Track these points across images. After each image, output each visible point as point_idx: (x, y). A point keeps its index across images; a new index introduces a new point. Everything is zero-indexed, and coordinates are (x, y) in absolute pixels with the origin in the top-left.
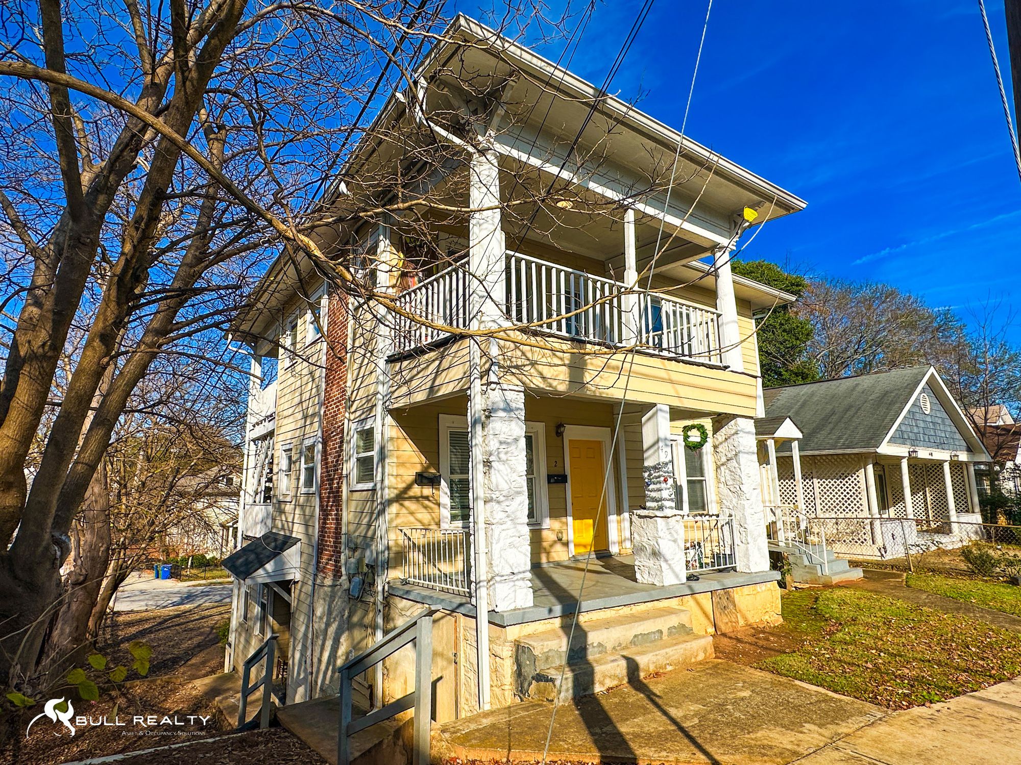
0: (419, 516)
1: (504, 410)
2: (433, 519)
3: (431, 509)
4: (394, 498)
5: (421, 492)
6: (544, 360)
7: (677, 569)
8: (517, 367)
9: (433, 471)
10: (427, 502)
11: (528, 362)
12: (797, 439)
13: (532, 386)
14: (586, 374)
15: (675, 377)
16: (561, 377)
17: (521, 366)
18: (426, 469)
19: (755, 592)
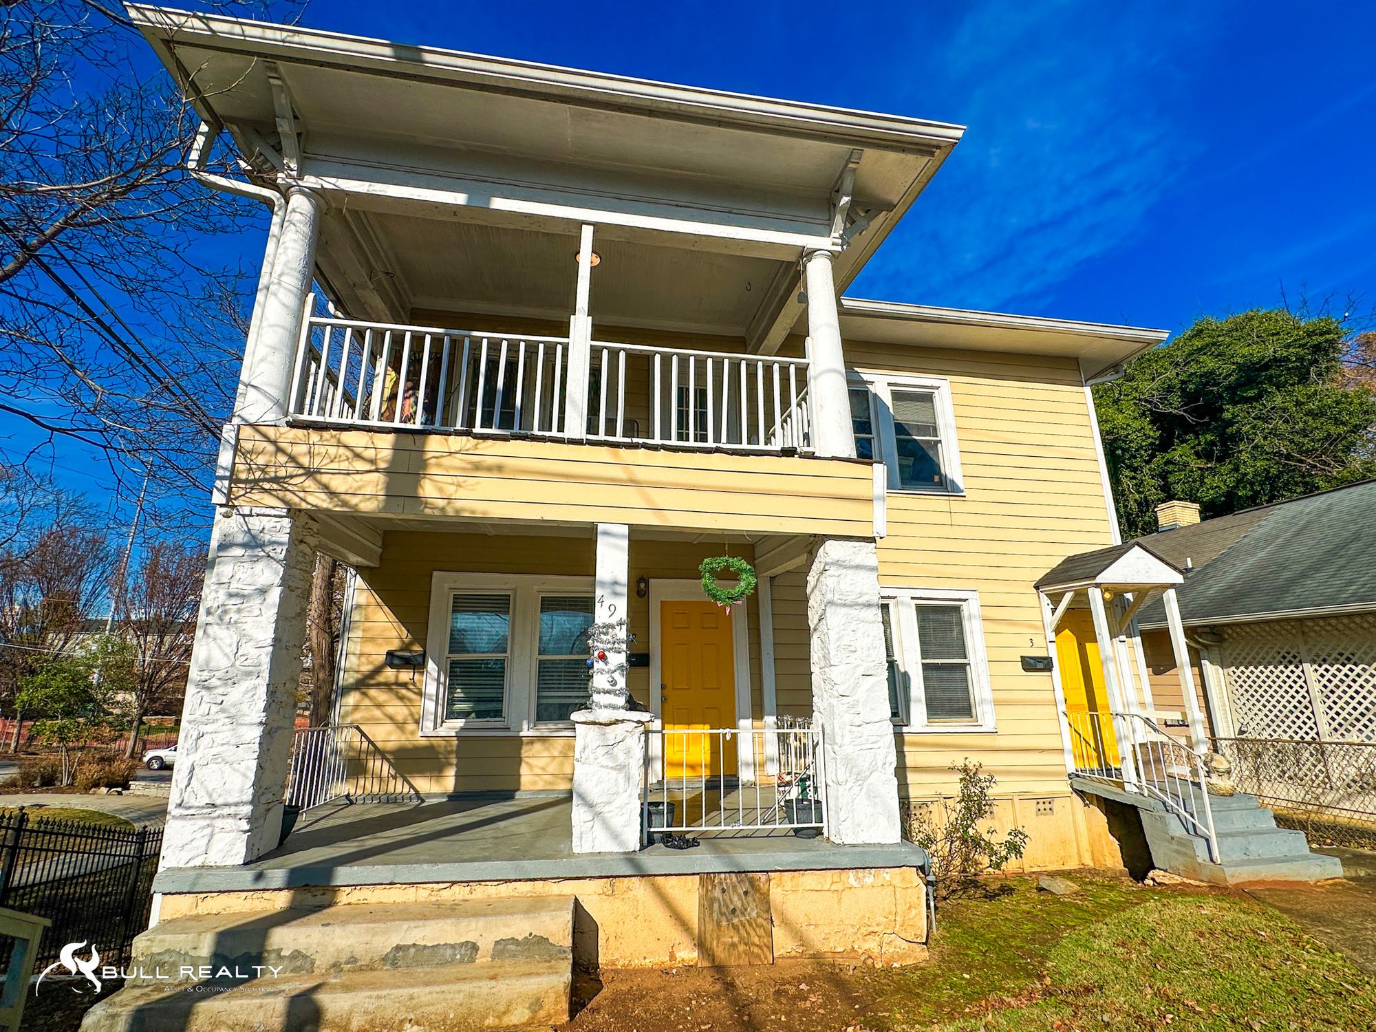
0: (390, 710)
1: (245, 546)
2: (412, 715)
3: (410, 700)
4: (352, 684)
5: (397, 677)
6: (334, 466)
7: (617, 822)
8: (276, 480)
9: (417, 648)
10: (404, 692)
11: (301, 471)
12: (1173, 586)
13: (304, 506)
15: (642, 474)
16: (369, 490)
17: (286, 477)
18: (406, 647)
19: (839, 887)
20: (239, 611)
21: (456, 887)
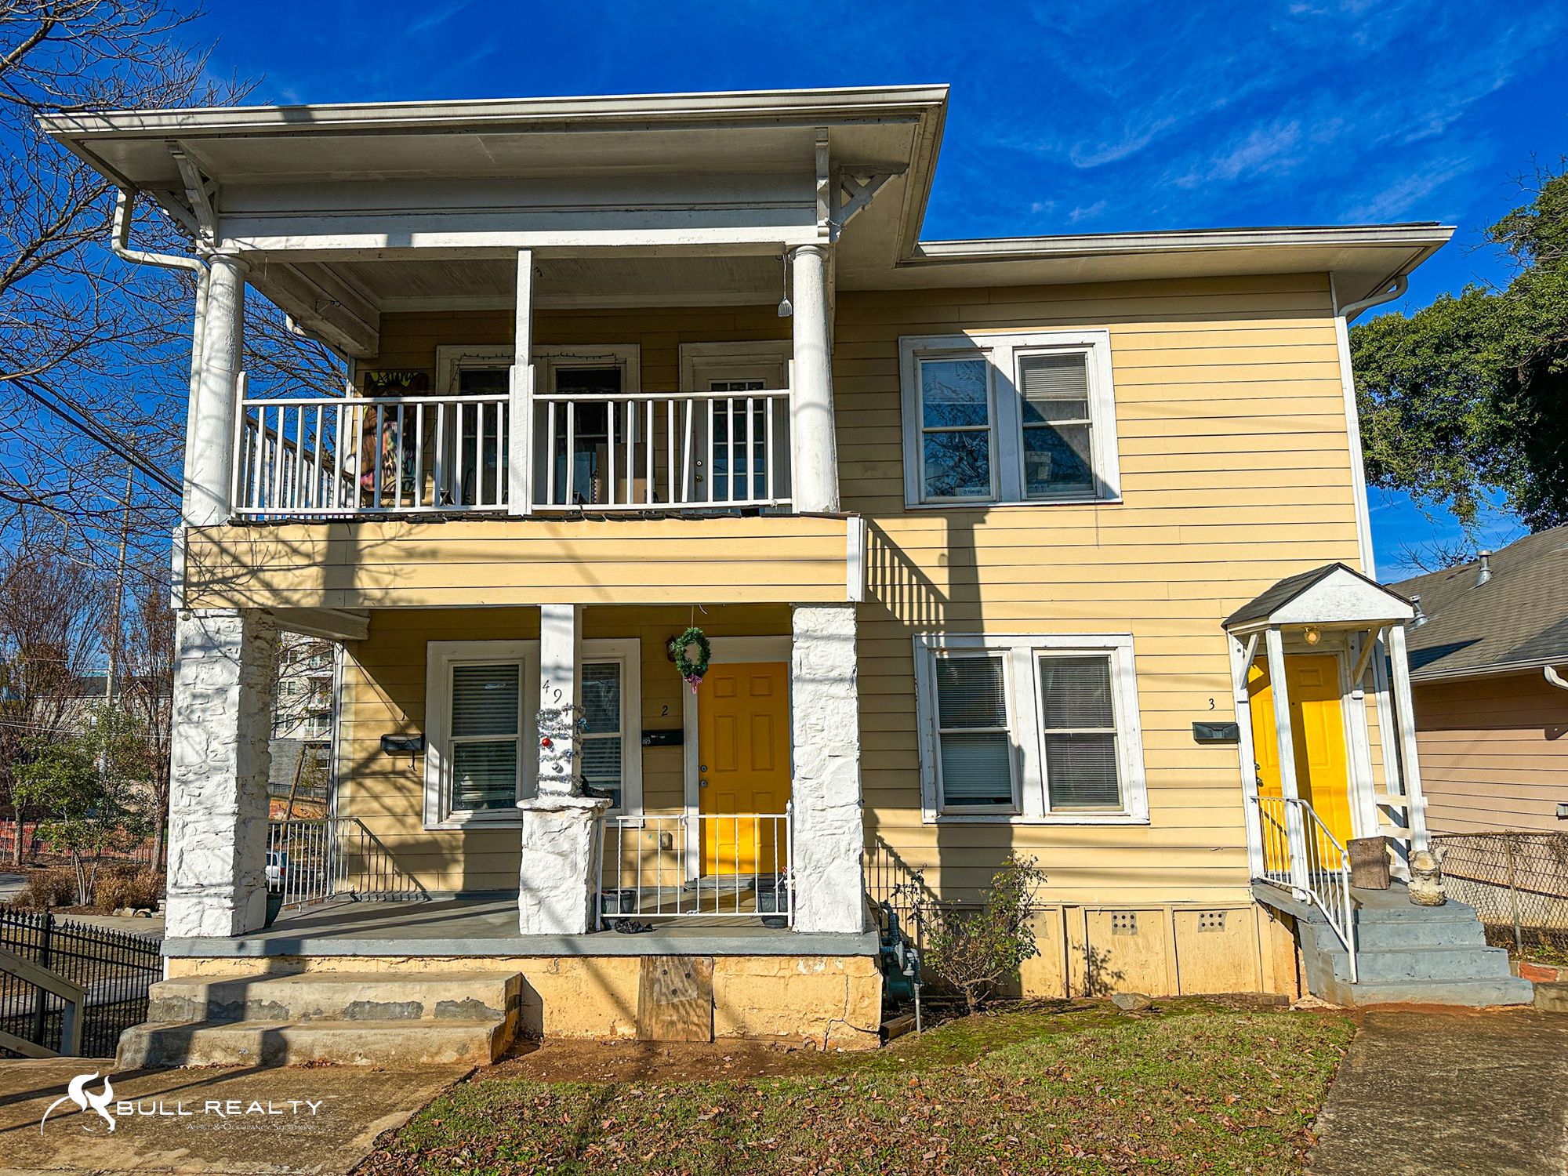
0: (388, 801)
1: (201, 648)
2: (412, 806)
3: (409, 790)
4: (347, 774)
5: (394, 764)
6: (275, 562)
8: (224, 581)
9: (414, 731)
10: (402, 781)
11: (245, 571)
14: (363, 574)
15: (579, 549)
16: (308, 585)
17: (232, 578)
18: (401, 731)
19: (787, 973)
20: (204, 711)
21: (412, 962)
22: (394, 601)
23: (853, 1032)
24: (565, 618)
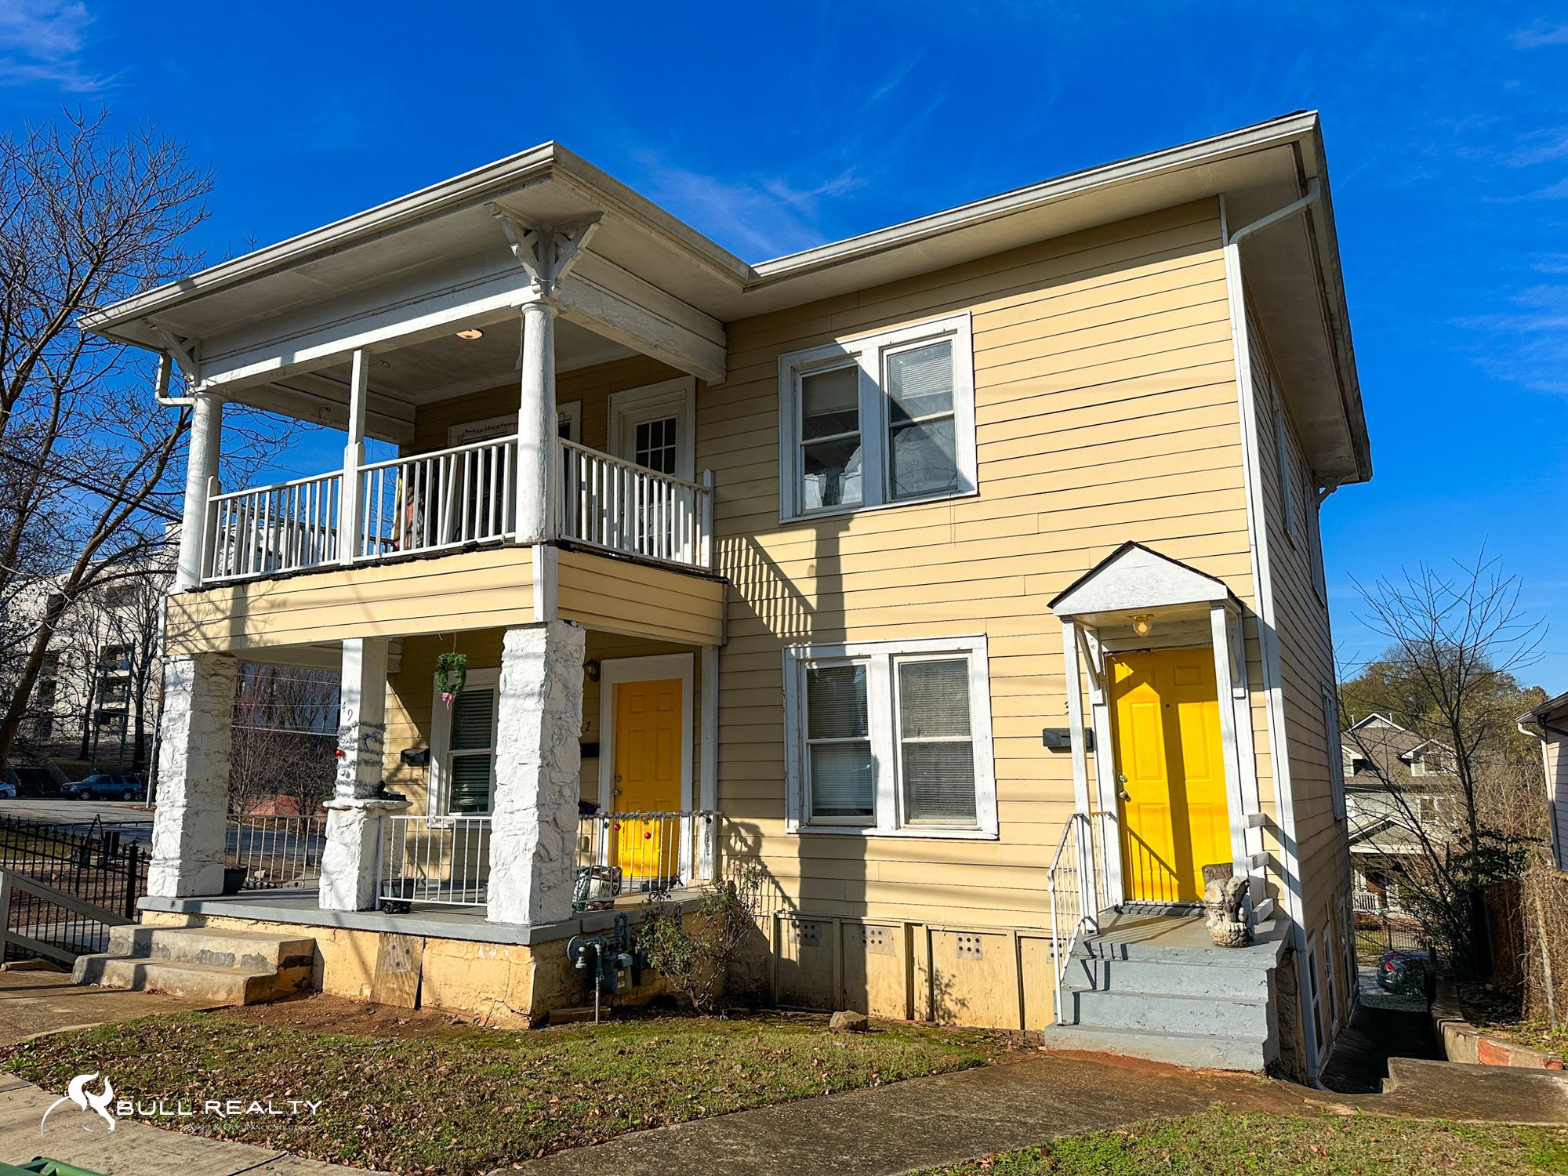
1: (175, 684)
3: (420, 795)
5: (411, 774)
6: (208, 618)
8: (184, 634)
9: (424, 746)
10: (416, 787)
11: (194, 626)
13: (197, 651)
14: (249, 623)
16: (223, 634)
18: (416, 746)
19: (470, 956)
20: (174, 730)
21: (260, 924)
22: (265, 643)
23: (509, 1013)
24: (357, 650)
